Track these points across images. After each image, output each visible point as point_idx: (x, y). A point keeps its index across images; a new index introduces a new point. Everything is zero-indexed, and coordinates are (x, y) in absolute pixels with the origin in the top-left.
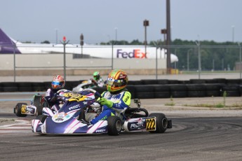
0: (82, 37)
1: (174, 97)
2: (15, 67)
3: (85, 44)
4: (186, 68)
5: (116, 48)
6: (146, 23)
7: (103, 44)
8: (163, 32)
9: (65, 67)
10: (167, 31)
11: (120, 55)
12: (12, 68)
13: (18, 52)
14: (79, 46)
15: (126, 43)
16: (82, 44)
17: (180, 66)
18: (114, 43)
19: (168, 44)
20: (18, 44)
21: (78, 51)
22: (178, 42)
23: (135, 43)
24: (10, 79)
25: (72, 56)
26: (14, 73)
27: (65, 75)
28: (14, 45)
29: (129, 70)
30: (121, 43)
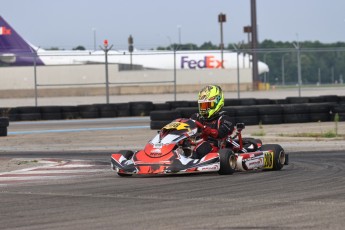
0: (131, 40)
1: (265, 123)
2: (36, 85)
3: (135, 50)
4: (280, 81)
5: (180, 54)
6: (222, 18)
7: (160, 49)
8: (246, 30)
9: (107, 83)
10: (251, 30)
11: (186, 65)
12: (31, 86)
13: (41, 64)
14: (127, 52)
15: (194, 48)
16: (131, 49)
17: (272, 78)
18: (177, 47)
19: (254, 48)
20: (40, 52)
21: (126, 60)
22: (268, 44)
23: (207, 46)
24: (30, 103)
25: (117, 67)
26: (36, 93)
27: (108, 95)
28: (35, 54)
30: (186, 47)
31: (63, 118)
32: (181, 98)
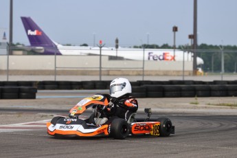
0: (117, 41)
1: (198, 96)
2: (56, 68)
3: (119, 48)
4: (211, 70)
5: (147, 51)
6: (175, 29)
7: (135, 47)
8: (190, 37)
9: (101, 68)
10: (193, 37)
11: (151, 58)
12: (52, 68)
13: (60, 54)
14: (114, 48)
15: (157, 47)
16: (117, 47)
17: (206, 68)
18: (146, 47)
19: (195, 48)
20: (59, 46)
21: (113, 53)
22: (204, 46)
23: (165, 47)
24: (51, 78)
25: (107, 58)
26: (55, 73)
27: (100, 75)
28: (56, 47)
29: (159, 71)
30: (152, 47)
31: (71, 89)
32: (146, 79)
